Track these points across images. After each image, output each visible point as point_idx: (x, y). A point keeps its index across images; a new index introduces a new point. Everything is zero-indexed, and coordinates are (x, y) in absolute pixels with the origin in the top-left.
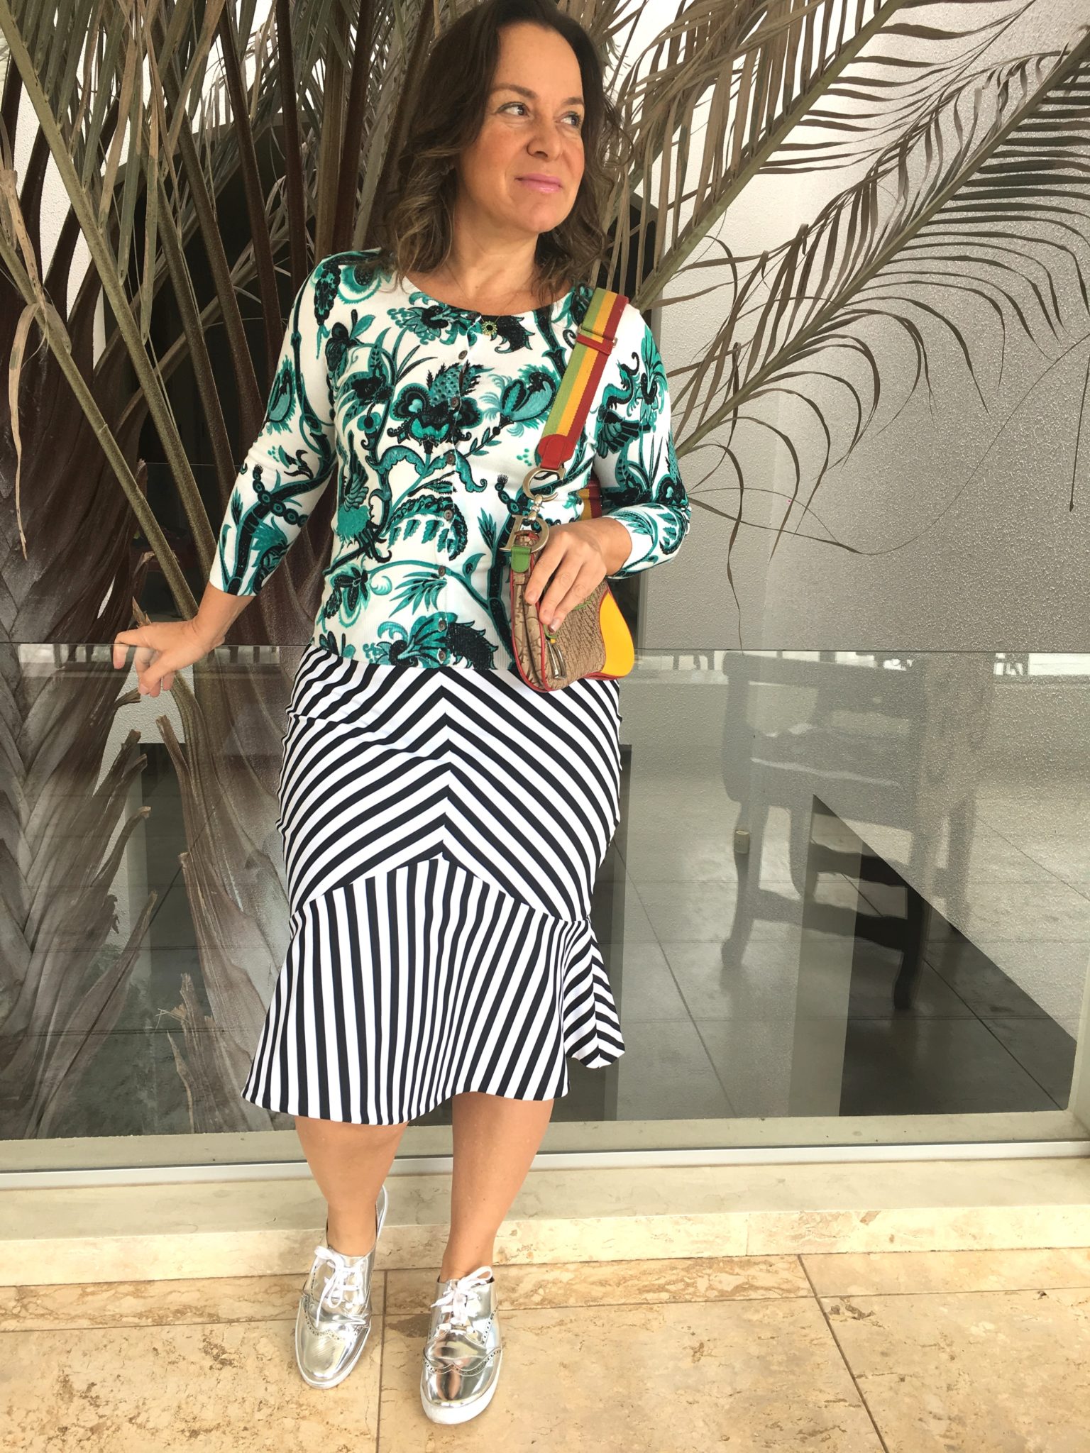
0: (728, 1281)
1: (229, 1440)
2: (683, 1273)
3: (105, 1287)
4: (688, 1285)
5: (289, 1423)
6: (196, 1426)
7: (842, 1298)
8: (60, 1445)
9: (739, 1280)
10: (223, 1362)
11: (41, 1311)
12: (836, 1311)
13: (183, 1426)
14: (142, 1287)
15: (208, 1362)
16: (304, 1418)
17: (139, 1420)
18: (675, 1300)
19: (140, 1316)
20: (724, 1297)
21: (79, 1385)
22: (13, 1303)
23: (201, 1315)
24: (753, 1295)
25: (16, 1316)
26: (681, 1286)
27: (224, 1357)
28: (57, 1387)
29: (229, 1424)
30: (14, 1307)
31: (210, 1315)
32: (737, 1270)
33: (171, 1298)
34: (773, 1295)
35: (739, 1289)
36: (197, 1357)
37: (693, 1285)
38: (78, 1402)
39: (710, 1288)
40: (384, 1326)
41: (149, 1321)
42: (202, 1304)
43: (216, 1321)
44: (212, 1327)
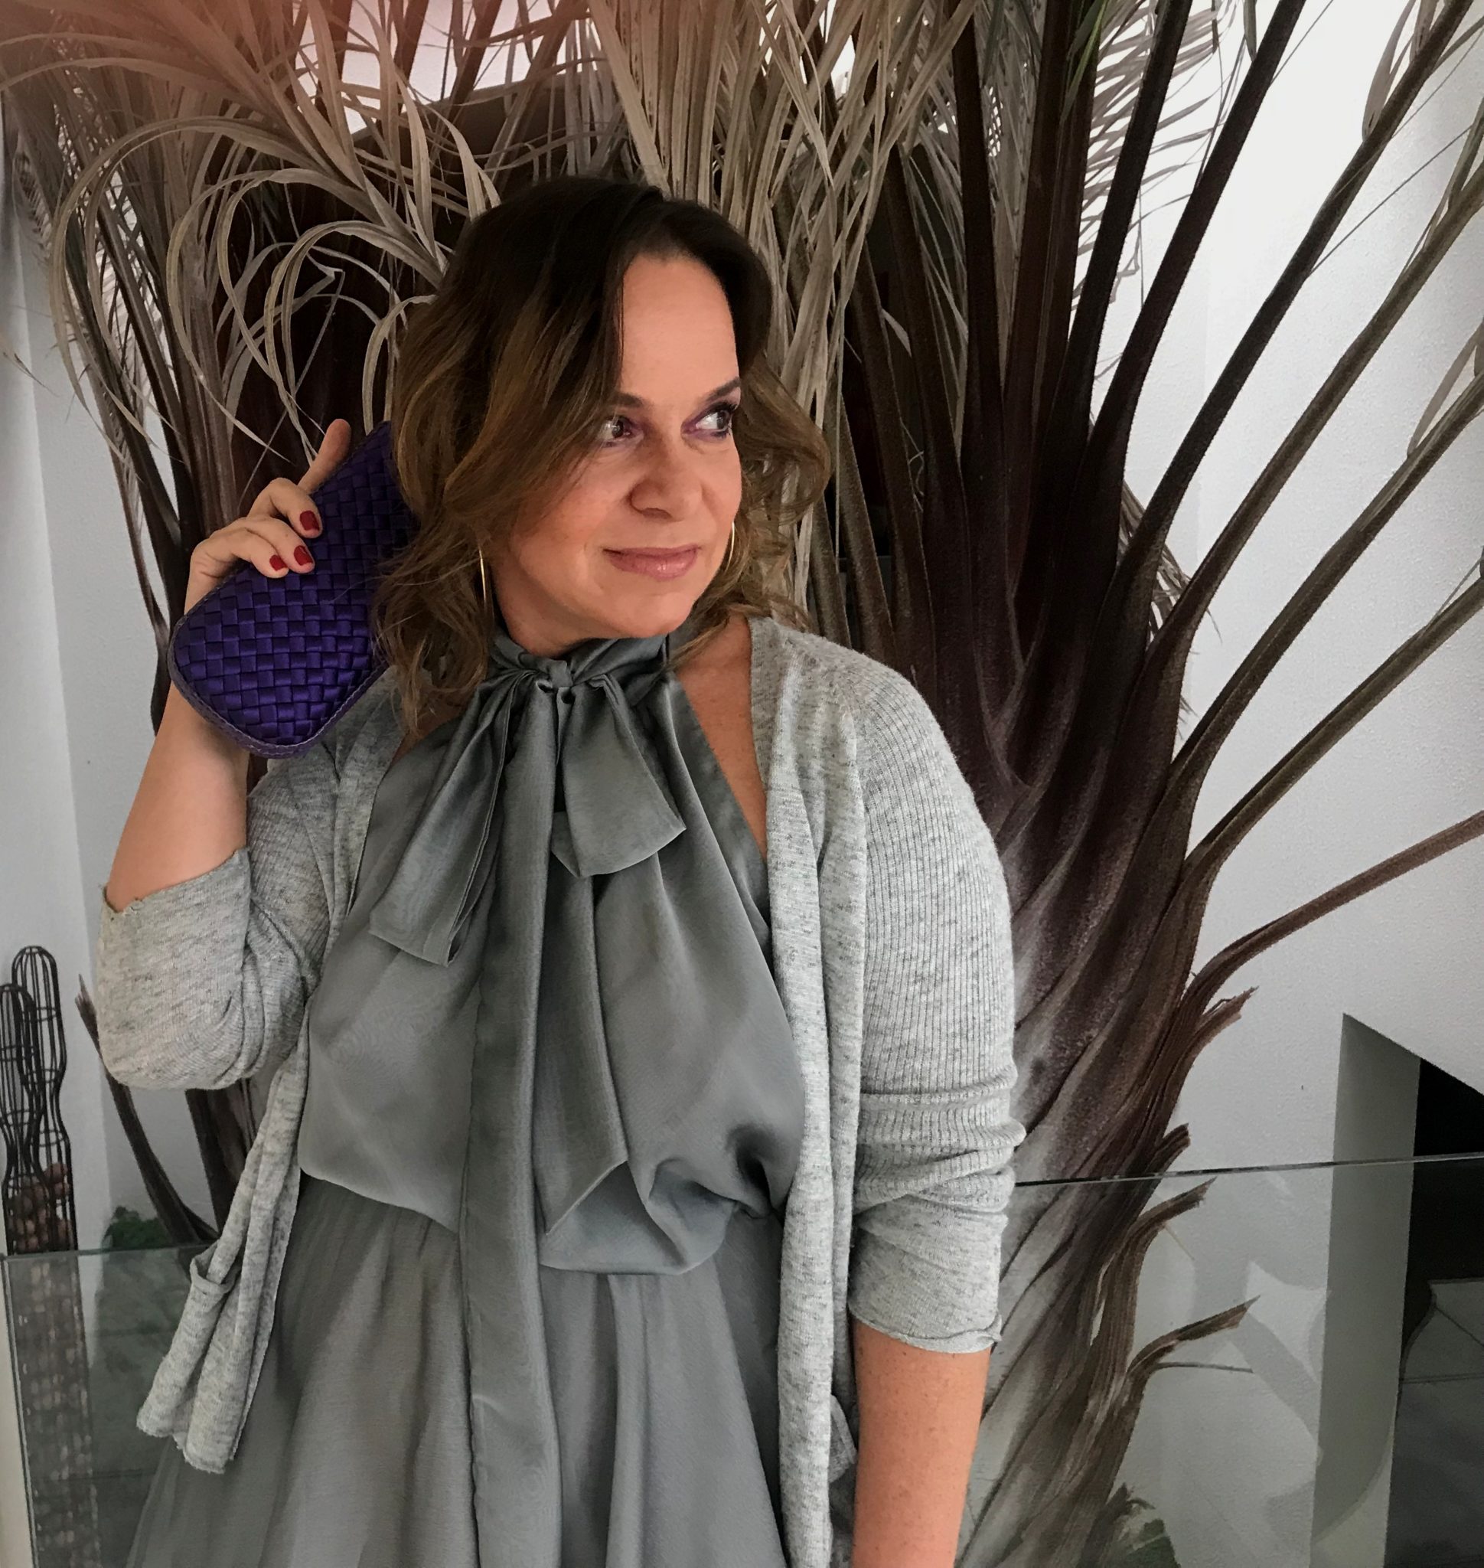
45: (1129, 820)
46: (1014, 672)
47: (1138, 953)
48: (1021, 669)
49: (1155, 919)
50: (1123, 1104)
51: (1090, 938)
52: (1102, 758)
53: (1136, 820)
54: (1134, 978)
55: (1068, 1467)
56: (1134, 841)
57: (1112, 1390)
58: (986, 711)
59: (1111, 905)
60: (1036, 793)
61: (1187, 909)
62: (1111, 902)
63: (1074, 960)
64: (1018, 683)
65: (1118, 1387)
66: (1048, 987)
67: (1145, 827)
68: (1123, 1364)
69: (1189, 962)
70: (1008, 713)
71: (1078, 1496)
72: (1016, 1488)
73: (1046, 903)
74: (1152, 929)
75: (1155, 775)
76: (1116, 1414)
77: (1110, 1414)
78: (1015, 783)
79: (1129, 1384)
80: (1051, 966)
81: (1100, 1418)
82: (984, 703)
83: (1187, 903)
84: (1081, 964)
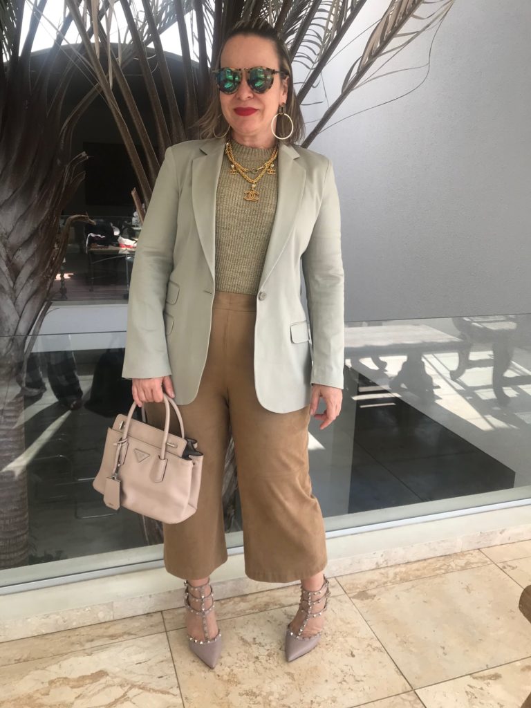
0: (462, 562)
1: (324, 649)
2: (443, 562)
3: (228, 600)
4: (449, 566)
5: (341, 639)
7: (503, 562)
9: (465, 561)
12: (505, 568)
14: (244, 598)
16: (346, 637)
18: (447, 572)
19: (252, 609)
20: (463, 568)
21: (250, 640)
23: (276, 605)
24: (473, 566)
26: (445, 567)
28: (241, 642)
31: (280, 604)
32: (461, 558)
33: (259, 600)
34: (480, 565)
35: (466, 564)
37: (450, 565)
38: (254, 646)
39: (456, 565)
40: (350, 598)
41: (257, 610)
42: (273, 601)
43: (284, 606)
44: (283, 609)
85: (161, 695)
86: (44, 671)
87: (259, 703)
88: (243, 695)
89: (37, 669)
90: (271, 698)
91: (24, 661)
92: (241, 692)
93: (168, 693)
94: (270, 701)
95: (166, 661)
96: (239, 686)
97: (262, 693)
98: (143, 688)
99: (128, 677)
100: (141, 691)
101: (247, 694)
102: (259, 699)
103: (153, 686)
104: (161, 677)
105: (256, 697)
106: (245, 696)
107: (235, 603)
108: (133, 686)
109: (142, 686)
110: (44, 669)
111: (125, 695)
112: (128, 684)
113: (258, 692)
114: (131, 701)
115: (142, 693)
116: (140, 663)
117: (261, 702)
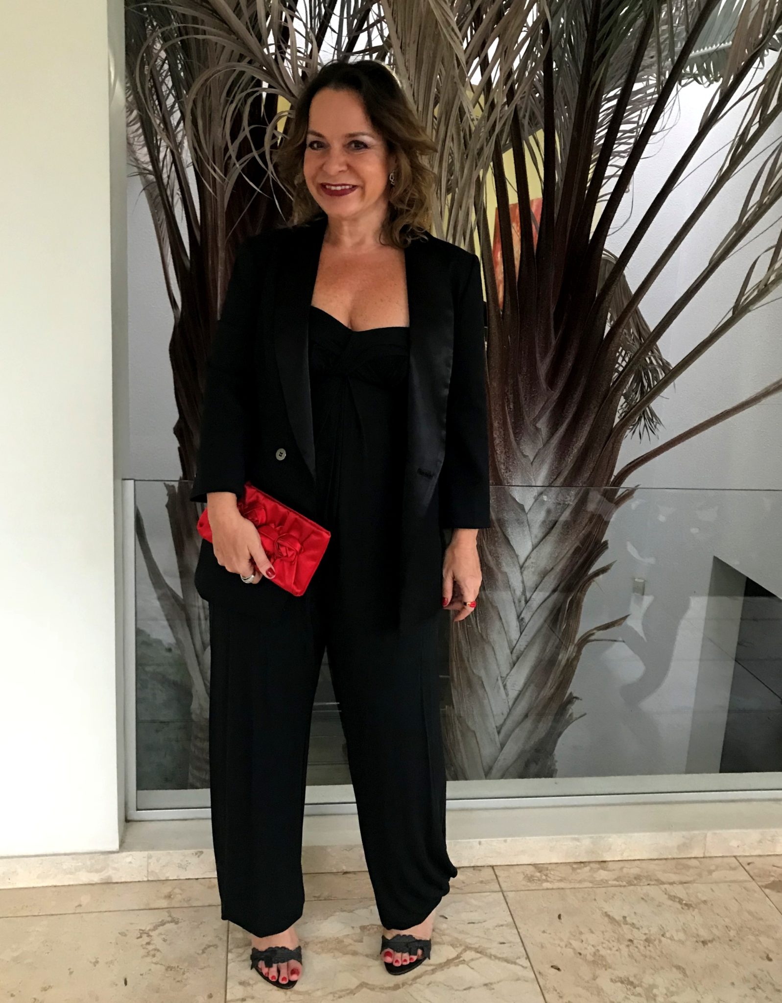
1: (727, 947)
3: (582, 865)
5: (752, 938)
6: (702, 939)
8: (636, 949)
10: (686, 905)
11: (559, 878)
13: (695, 939)
14: (603, 864)
15: (679, 906)
16: (758, 935)
17: (668, 935)
19: (616, 880)
21: (618, 918)
22: (538, 874)
23: (650, 880)
25: (548, 881)
27: (684, 902)
28: (606, 919)
29: (719, 938)
30: (541, 876)
31: (656, 880)
33: (625, 870)
36: (670, 903)
38: (625, 927)
40: (760, 887)
41: (624, 883)
42: (646, 874)
43: (663, 883)
44: (663, 887)
45: (592, 407)
46: (551, 343)
47: (592, 465)
48: (554, 342)
49: (600, 450)
50: (583, 529)
51: (574, 457)
52: (583, 381)
53: (595, 408)
54: (590, 475)
55: (549, 684)
56: (593, 416)
57: (569, 649)
58: (538, 359)
59: (583, 443)
60: (556, 395)
61: (613, 447)
62: (583, 442)
63: (566, 466)
64: (553, 348)
65: (571, 648)
66: (555, 477)
67: (598, 410)
68: (574, 640)
69: (612, 471)
70: (548, 360)
71: (551, 699)
72: (528, 694)
73: (556, 441)
74: (598, 455)
75: (603, 389)
76: (570, 660)
77: (568, 660)
78: (548, 390)
79: (576, 649)
80: (556, 468)
81: (563, 662)
82: (538, 355)
83: (613, 444)
84: (569, 468)
85: (505, 964)
86: (351, 914)
87: (639, 995)
88: (616, 982)
89: (342, 911)
90: (655, 991)
91: (325, 900)
92: (614, 978)
93: (515, 963)
94: (655, 996)
95: (507, 925)
96: (609, 970)
97: (643, 984)
98: (480, 953)
99: (460, 937)
100: (479, 955)
101: (622, 982)
102: (638, 990)
103: (493, 952)
104: (504, 943)
105: (635, 988)
106: (619, 984)
107: (591, 868)
108: (468, 948)
109: (479, 950)
110: (351, 911)
111: (458, 957)
112: (461, 945)
113: (636, 982)
114: (468, 965)
115: (480, 958)
116: (473, 923)
117: (643, 995)
